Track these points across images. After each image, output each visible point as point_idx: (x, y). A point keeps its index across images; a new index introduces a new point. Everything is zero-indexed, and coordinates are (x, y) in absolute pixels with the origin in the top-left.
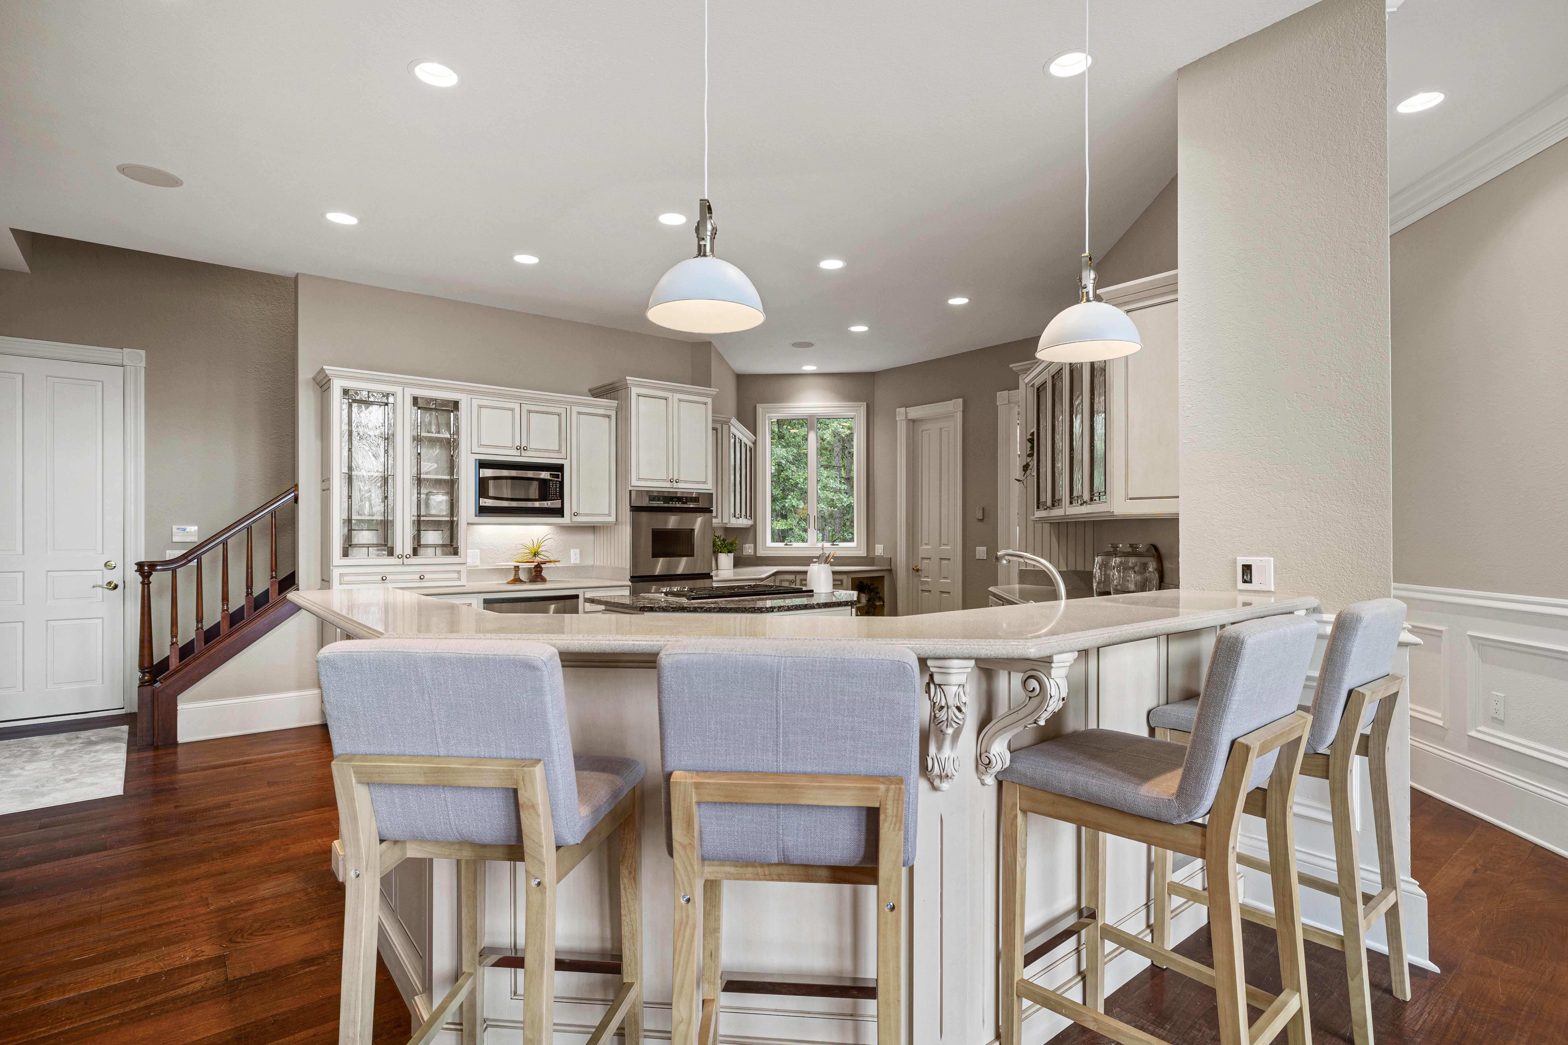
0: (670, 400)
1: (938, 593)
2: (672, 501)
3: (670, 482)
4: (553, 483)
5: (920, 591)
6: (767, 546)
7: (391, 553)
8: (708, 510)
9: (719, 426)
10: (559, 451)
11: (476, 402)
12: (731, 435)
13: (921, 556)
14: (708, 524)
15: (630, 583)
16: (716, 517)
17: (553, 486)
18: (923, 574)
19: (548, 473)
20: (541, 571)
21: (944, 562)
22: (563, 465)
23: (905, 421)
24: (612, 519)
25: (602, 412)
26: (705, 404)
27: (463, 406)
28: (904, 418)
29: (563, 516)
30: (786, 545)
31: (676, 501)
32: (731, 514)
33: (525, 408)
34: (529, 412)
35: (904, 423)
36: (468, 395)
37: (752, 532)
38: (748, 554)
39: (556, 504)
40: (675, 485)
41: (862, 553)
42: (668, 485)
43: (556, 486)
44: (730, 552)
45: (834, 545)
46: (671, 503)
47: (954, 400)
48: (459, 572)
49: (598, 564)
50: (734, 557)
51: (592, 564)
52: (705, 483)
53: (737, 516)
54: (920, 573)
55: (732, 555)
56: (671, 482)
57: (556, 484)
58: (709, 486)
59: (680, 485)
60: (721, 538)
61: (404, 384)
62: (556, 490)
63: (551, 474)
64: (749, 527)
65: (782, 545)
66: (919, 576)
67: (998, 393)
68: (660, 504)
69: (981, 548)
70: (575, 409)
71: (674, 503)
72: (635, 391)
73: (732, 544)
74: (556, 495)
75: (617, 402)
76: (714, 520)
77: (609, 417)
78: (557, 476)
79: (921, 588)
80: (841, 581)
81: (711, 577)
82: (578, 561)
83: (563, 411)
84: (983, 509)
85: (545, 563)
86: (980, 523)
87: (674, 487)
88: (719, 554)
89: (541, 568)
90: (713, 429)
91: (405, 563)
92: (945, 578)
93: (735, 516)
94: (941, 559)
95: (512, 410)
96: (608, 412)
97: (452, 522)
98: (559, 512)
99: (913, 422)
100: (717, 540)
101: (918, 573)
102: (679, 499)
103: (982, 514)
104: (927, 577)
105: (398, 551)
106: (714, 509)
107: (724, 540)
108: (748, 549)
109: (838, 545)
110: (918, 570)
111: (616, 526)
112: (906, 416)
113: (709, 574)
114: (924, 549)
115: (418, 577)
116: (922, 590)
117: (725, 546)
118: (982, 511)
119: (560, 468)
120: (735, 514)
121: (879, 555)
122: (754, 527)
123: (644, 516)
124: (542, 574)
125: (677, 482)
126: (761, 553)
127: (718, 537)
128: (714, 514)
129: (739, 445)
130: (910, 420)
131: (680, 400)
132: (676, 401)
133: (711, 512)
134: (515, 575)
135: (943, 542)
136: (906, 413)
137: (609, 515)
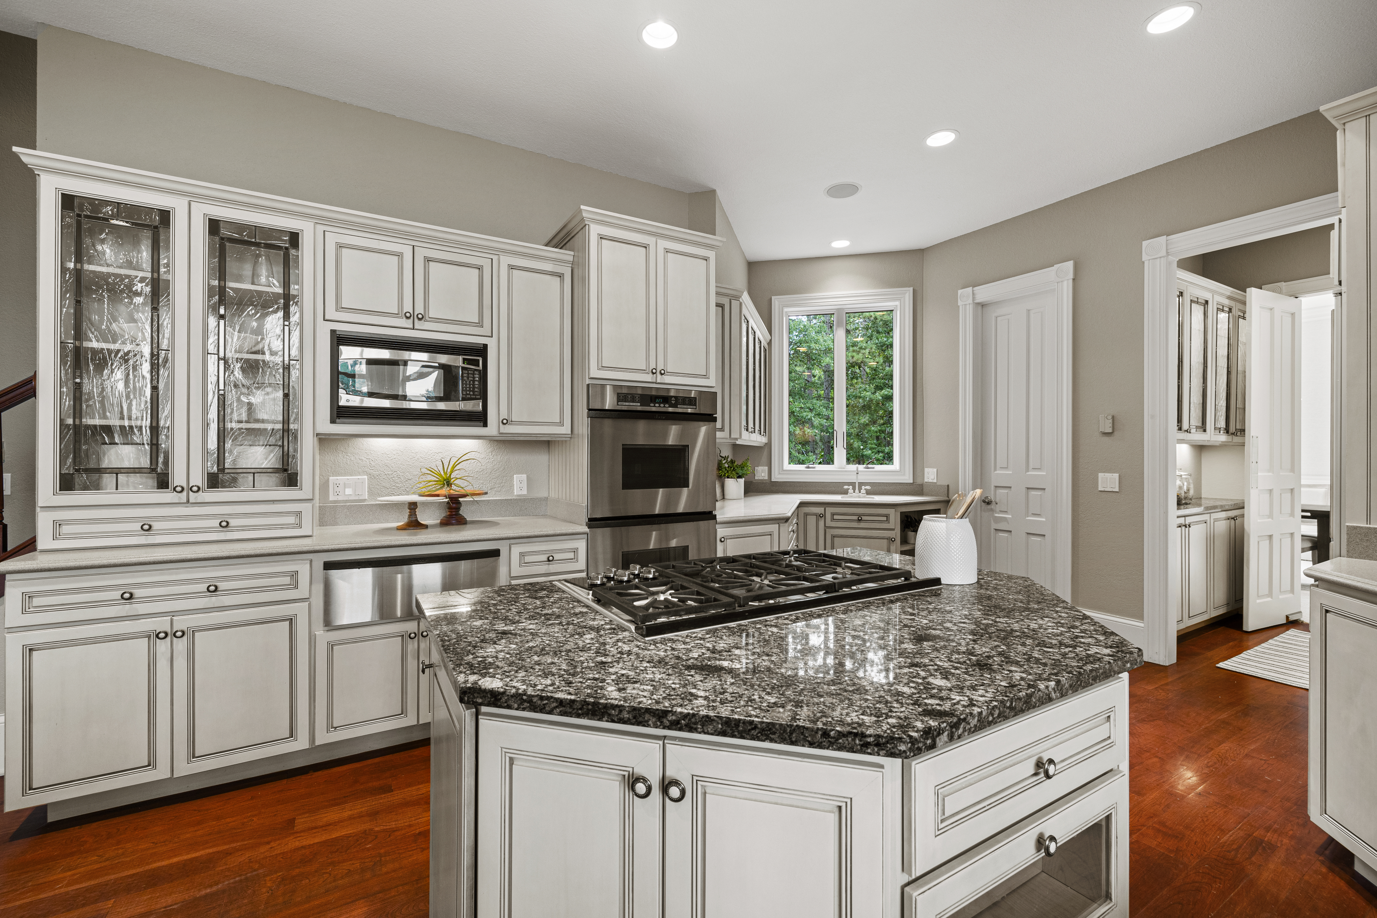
0: (652, 249)
1: (1025, 535)
2: (655, 403)
3: (651, 374)
4: (468, 374)
5: (993, 531)
6: (785, 468)
7: (163, 483)
8: (710, 418)
9: (725, 301)
10: (480, 324)
11: (332, 240)
12: (743, 318)
13: (994, 483)
14: (711, 439)
15: (586, 529)
16: (722, 429)
17: (468, 378)
18: (998, 508)
19: (461, 358)
20: (458, 509)
21: (1033, 493)
22: (485, 346)
23: (971, 306)
24: (566, 429)
25: (548, 267)
26: (706, 259)
27: (306, 242)
28: (970, 301)
29: (485, 425)
30: (808, 467)
31: (660, 403)
32: (743, 427)
33: (421, 254)
34: (428, 260)
35: (970, 309)
36: (318, 226)
37: (765, 452)
38: (761, 478)
39: (474, 406)
40: (660, 379)
41: (907, 478)
42: (649, 378)
43: (474, 378)
44: (740, 477)
45: (868, 468)
46: (652, 405)
47: (1056, 266)
48: (299, 514)
49: (553, 496)
50: (745, 482)
51: (546, 495)
52: (705, 376)
53: (750, 430)
54: (992, 506)
55: (742, 481)
56: (653, 373)
57: (474, 374)
58: (712, 382)
59: (668, 379)
60: (729, 460)
61: (192, 197)
62: (474, 385)
63: (464, 360)
64: (762, 445)
65: (802, 467)
66: (992, 510)
67: (1145, 243)
68: (637, 406)
69: (1108, 475)
70: (506, 260)
71: (657, 405)
72: (595, 230)
73: (742, 467)
74: (473, 391)
75: (572, 253)
76: (719, 434)
77: (561, 276)
78: (476, 363)
79: (994, 526)
80: (887, 516)
81: (714, 517)
82: (524, 492)
83: (486, 264)
84: (1113, 417)
85: (464, 496)
86: (1106, 439)
87: (658, 381)
88: (726, 479)
89: (459, 503)
90: (718, 305)
91: (191, 501)
92: (1034, 515)
93: (747, 430)
94: (1028, 488)
95: (400, 255)
96: (559, 269)
97: (286, 431)
98: (481, 418)
99: (982, 306)
100: (724, 462)
101: (989, 507)
102: (666, 399)
103: (1111, 425)
104: (1006, 512)
105: (178, 478)
106: (719, 415)
107: (732, 462)
108: (761, 473)
109: (873, 468)
110: (989, 503)
111: (573, 440)
112: (974, 299)
113: (711, 513)
114: (998, 475)
115: (216, 523)
116: (996, 530)
117: (734, 470)
118: (1111, 421)
119: (482, 351)
120: (747, 427)
121: (931, 481)
122: (769, 445)
123: (608, 424)
124: (461, 512)
125: (662, 374)
126: (776, 477)
127: (725, 458)
128: (719, 424)
129: (753, 337)
130: (978, 304)
131: (667, 251)
132: (661, 252)
133: (715, 420)
134: (410, 516)
135: (1031, 466)
136: (973, 294)
137: (561, 424)
